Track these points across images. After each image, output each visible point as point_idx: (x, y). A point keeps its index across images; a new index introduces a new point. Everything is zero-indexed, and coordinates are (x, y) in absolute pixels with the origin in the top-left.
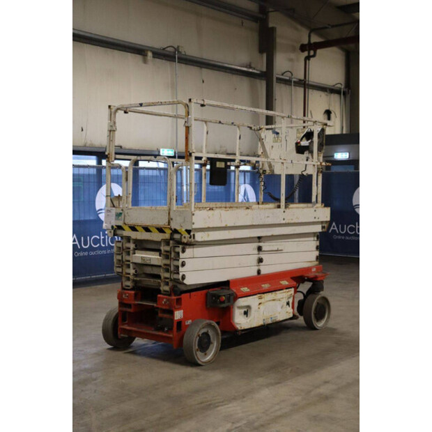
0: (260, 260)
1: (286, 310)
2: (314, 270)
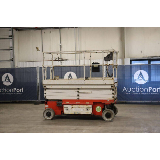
0: (78, 95)
1: (86, 111)
2: (108, 101)
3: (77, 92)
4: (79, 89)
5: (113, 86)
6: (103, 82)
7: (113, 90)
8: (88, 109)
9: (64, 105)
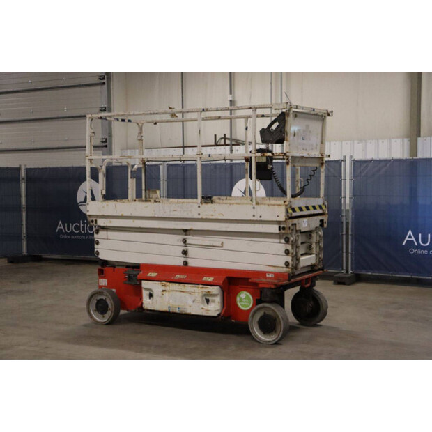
0: (185, 253)
1: (202, 306)
2: (270, 276)
3: (182, 244)
4: (188, 233)
5: (284, 228)
6: (254, 212)
7: (287, 241)
8: (210, 298)
9: (143, 282)
